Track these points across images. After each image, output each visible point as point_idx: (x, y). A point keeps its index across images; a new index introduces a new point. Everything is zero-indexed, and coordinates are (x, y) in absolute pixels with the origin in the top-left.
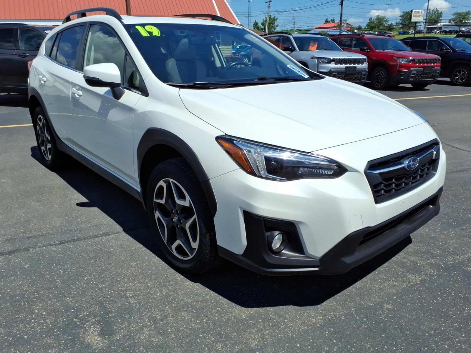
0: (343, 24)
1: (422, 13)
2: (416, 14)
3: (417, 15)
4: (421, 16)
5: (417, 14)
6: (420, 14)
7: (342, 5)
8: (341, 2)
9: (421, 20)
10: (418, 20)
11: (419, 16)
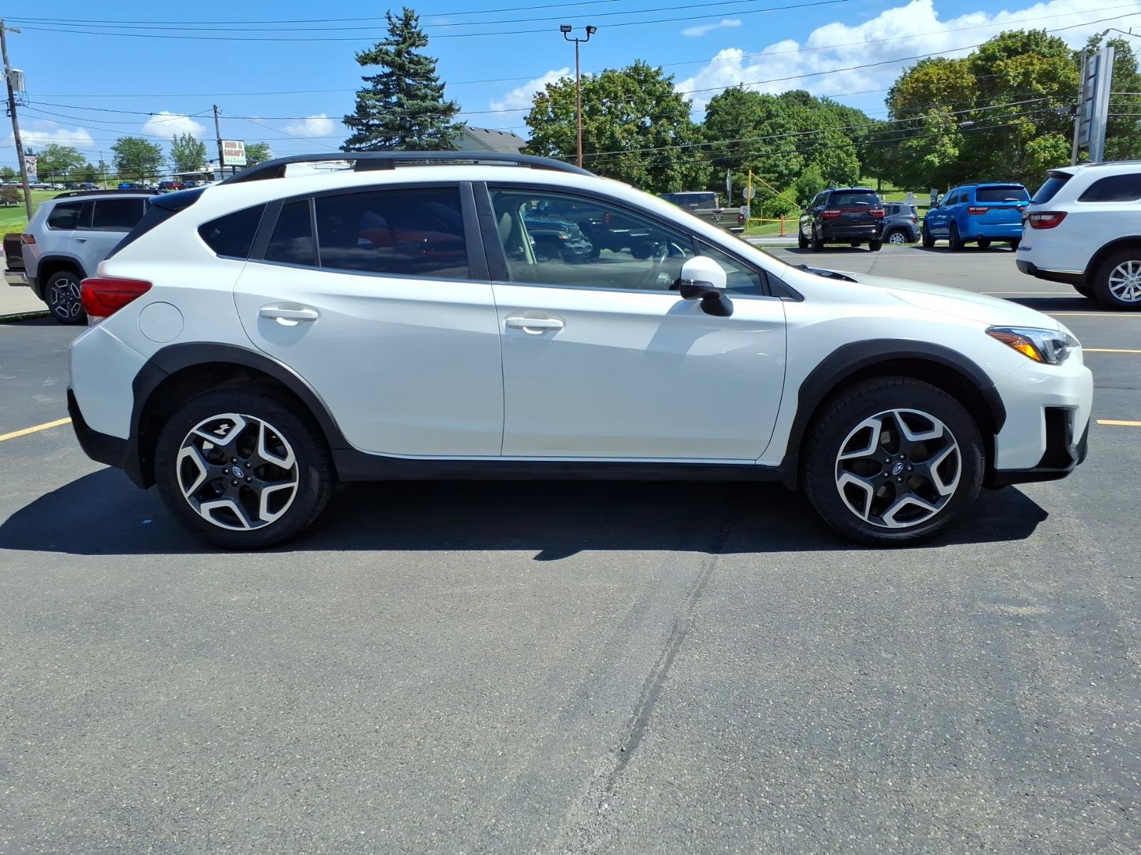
0: (28, 165)
1: (240, 147)
2: (230, 149)
3: (232, 151)
4: (241, 154)
5: (233, 149)
6: (238, 149)
7: (14, 116)
8: (8, 110)
9: (242, 161)
10: (236, 162)
11: (237, 154)
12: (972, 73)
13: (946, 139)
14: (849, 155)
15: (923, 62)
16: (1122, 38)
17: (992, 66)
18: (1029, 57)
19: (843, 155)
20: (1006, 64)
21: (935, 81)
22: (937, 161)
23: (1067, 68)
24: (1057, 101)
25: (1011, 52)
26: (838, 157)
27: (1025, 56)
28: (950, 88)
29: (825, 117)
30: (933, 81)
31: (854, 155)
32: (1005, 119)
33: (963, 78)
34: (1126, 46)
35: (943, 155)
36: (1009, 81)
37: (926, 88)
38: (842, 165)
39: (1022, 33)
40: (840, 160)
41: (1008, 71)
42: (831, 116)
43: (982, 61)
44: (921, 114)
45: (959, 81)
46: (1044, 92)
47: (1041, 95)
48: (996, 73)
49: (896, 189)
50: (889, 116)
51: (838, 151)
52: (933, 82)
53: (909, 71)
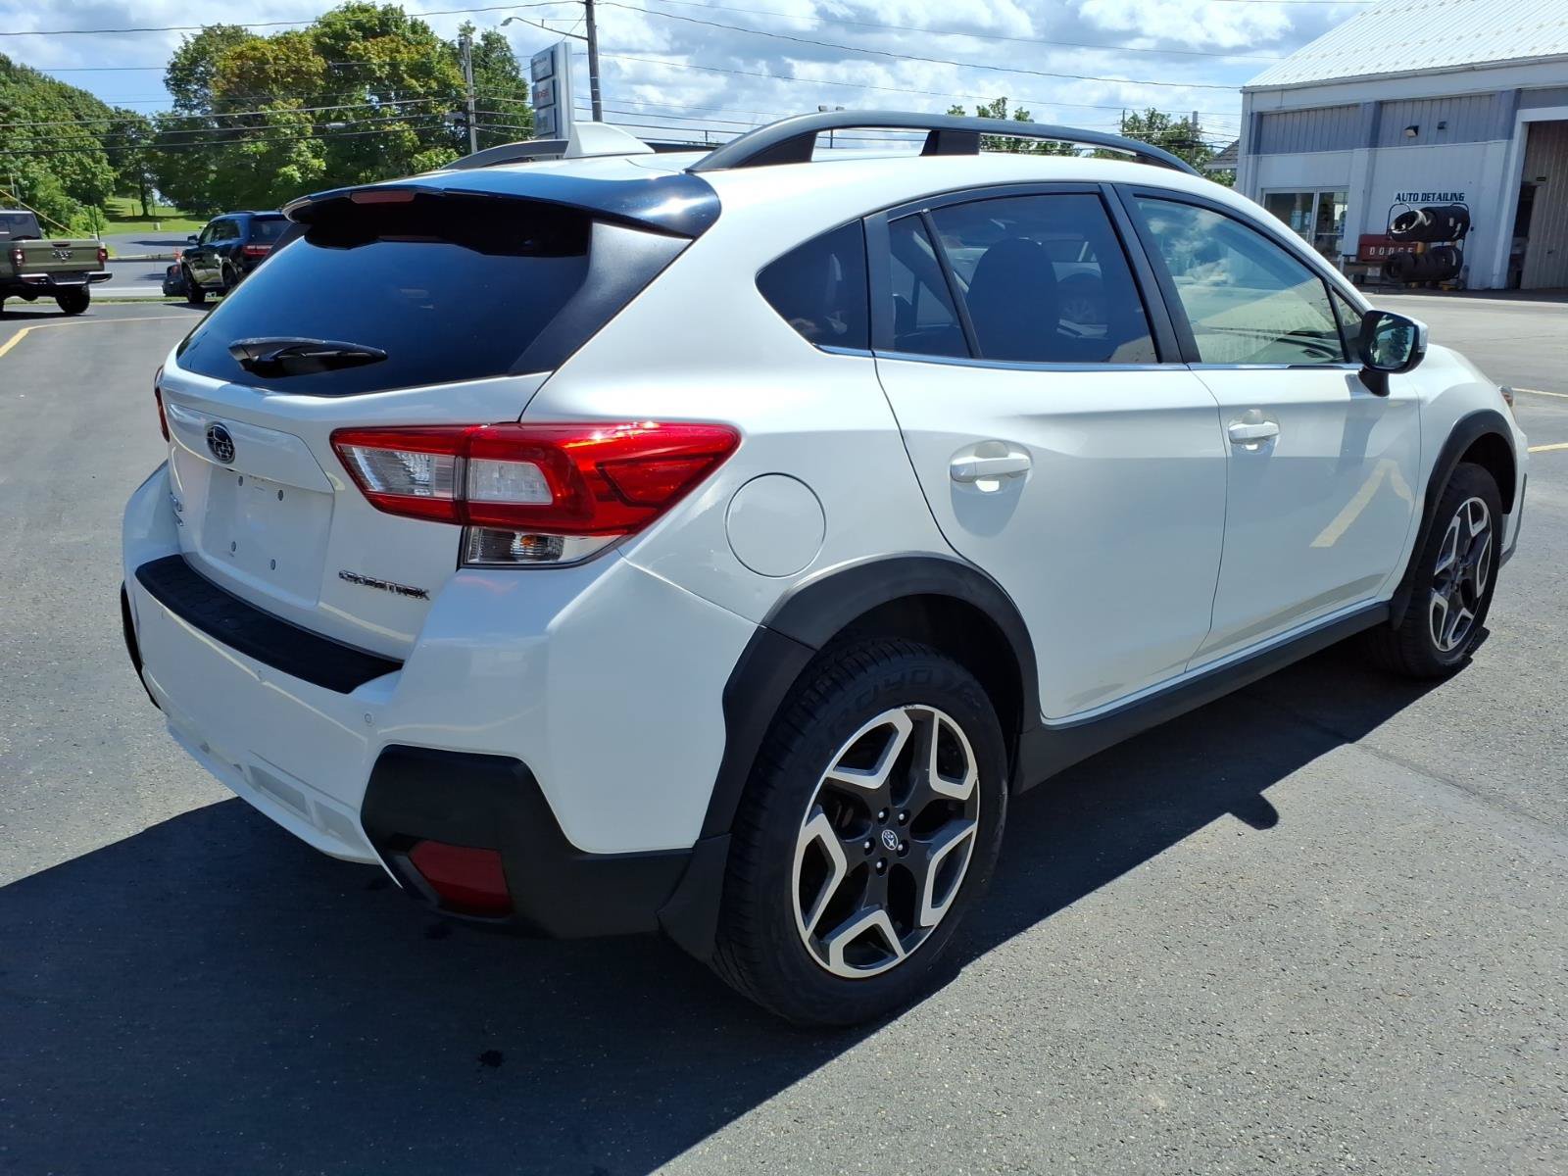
12: (319, 54)
13: (303, 146)
14: (98, 162)
15: (211, 28)
16: (497, 31)
17: (345, 48)
18: (392, 41)
19: (87, 161)
20: (366, 48)
21: (271, 60)
22: (297, 175)
23: (443, 62)
24: (439, 105)
25: (369, 33)
26: (80, 163)
27: (386, 39)
28: (293, 72)
29: (44, 99)
30: (268, 60)
31: (105, 162)
32: (378, 124)
33: (308, 60)
34: (503, 41)
35: (304, 168)
36: (374, 72)
37: (261, 70)
38: (89, 176)
39: (374, 7)
40: (84, 169)
41: (370, 58)
42: (54, 99)
43: (329, 38)
44: (263, 106)
45: (303, 63)
46: (422, 91)
47: (419, 95)
48: (352, 57)
49: (182, 214)
50: (175, 106)
51: (78, 155)
52: (268, 63)
53: (192, 40)
